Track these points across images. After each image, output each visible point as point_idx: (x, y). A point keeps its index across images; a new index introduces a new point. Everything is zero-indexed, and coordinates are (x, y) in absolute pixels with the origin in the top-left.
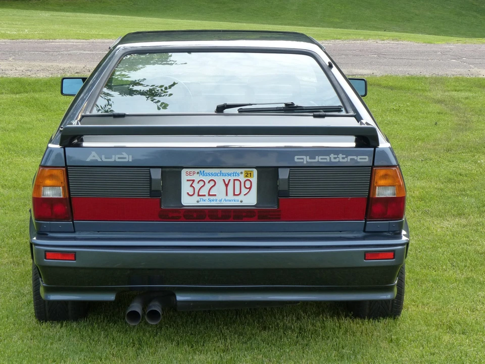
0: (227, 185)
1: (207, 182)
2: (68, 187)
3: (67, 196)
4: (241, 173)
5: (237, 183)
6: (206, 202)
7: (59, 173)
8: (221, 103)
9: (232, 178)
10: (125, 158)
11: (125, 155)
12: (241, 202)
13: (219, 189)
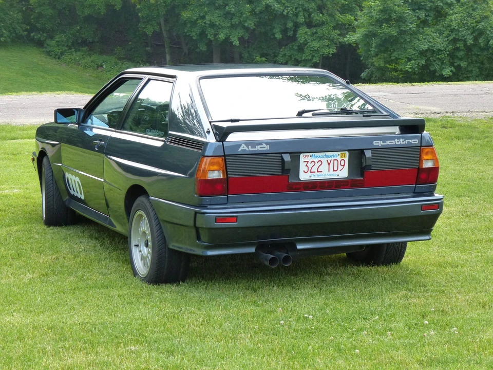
0: (329, 164)
1: (316, 163)
2: (226, 171)
3: (226, 177)
4: (339, 155)
5: (336, 162)
6: (316, 177)
7: (220, 160)
8: (301, 109)
9: (333, 159)
10: (265, 147)
11: (264, 145)
12: (338, 175)
13: (324, 168)
